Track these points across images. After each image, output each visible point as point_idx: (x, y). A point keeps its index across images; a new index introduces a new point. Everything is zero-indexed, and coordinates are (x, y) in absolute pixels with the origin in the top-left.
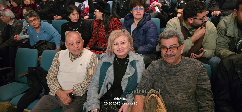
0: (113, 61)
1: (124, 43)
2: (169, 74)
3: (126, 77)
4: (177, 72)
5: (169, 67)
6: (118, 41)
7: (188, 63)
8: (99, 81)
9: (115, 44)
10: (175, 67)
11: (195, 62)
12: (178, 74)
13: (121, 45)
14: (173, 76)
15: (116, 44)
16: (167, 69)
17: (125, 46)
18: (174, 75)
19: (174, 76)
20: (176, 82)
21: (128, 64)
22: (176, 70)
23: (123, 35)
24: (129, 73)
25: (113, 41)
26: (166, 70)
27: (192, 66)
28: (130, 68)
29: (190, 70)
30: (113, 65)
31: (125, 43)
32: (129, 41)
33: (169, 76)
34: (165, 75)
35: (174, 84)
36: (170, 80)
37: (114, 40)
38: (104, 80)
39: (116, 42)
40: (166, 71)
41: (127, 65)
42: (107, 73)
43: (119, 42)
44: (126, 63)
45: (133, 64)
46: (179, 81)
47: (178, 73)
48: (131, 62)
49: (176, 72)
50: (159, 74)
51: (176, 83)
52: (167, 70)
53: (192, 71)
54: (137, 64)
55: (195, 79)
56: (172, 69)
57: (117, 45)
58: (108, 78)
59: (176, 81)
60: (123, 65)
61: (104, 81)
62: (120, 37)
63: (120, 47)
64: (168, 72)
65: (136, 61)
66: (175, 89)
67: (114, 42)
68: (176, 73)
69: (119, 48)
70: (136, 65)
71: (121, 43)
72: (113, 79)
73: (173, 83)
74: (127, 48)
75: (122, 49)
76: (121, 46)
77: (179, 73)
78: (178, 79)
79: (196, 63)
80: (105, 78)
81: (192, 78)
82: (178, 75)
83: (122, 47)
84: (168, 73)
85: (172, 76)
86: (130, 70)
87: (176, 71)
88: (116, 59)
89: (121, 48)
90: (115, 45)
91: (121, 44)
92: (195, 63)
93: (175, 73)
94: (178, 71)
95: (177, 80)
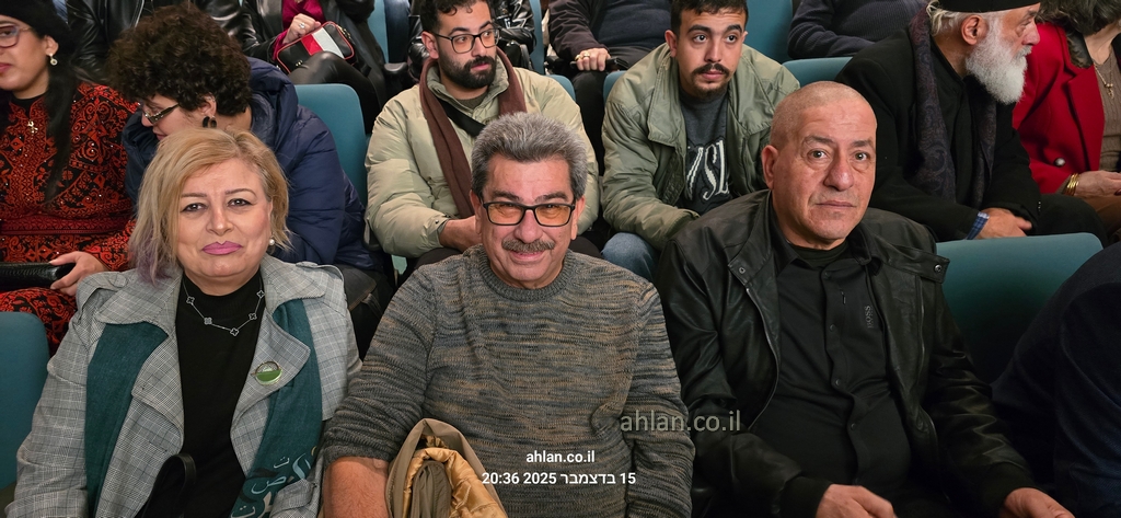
0: (173, 317)
1: (241, 200)
2: (512, 330)
3: (252, 390)
4: (547, 322)
5: (511, 299)
6: (210, 192)
7: (591, 281)
8: (82, 447)
9: (185, 210)
10: (538, 300)
11: (618, 276)
12: (552, 331)
13: (224, 215)
14: (529, 340)
15: (191, 208)
16: (501, 304)
17: (248, 220)
18: (533, 337)
19: (533, 343)
20: (541, 370)
21: (264, 318)
22: (544, 314)
23: (236, 156)
24: (270, 370)
25: (179, 190)
26: (494, 313)
27: (609, 296)
28: (276, 341)
29: (603, 316)
30: (173, 340)
31: (248, 203)
32: (268, 196)
33: (508, 340)
34: (492, 335)
35: (534, 379)
36: (516, 362)
37: (186, 178)
38: (122, 437)
39: (196, 191)
40: (497, 318)
41: (257, 325)
42: (137, 391)
43: (216, 194)
44: (253, 317)
45: (292, 317)
46: (556, 364)
47: (552, 329)
48: (279, 308)
49: (542, 322)
50: (460, 335)
51: (541, 375)
52: (503, 310)
53: (610, 316)
54: (315, 319)
55: (628, 354)
56: (523, 305)
57: (202, 214)
58: (147, 420)
59: (543, 366)
60: (234, 332)
61: (118, 444)
62: (222, 166)
63: (220, 226)
64: (507, 321)
65: (306, 303)
66: (537, 403)
67: (186, 191)
68: (543, 326)
69: (215, 231)
70: (306, 321)
71: (224, 203)
72: (180, 420)
73: (528, 375)
74: (259, 234)
75: (232, 238)
76: (227, 220)
77: (557, 327)
78: (551, 354)
79: (627, 283)
80: (127, 420)
81: (612, 350)
82: (549, 335)
83: (230, 226)
84: (503, 326)
85: (523, 339)
86: (276, 350)
87: (541, 318)
88: (191, 301)
89: (227, 230)
90: (191, 215)
91: (224, 209)
92: (622, 283)
93: (538, 326)
94: (550, 319)
95: (545, 363)
